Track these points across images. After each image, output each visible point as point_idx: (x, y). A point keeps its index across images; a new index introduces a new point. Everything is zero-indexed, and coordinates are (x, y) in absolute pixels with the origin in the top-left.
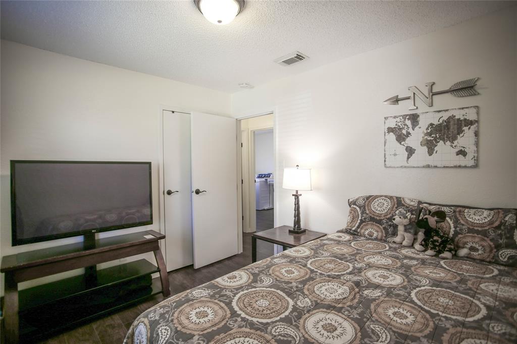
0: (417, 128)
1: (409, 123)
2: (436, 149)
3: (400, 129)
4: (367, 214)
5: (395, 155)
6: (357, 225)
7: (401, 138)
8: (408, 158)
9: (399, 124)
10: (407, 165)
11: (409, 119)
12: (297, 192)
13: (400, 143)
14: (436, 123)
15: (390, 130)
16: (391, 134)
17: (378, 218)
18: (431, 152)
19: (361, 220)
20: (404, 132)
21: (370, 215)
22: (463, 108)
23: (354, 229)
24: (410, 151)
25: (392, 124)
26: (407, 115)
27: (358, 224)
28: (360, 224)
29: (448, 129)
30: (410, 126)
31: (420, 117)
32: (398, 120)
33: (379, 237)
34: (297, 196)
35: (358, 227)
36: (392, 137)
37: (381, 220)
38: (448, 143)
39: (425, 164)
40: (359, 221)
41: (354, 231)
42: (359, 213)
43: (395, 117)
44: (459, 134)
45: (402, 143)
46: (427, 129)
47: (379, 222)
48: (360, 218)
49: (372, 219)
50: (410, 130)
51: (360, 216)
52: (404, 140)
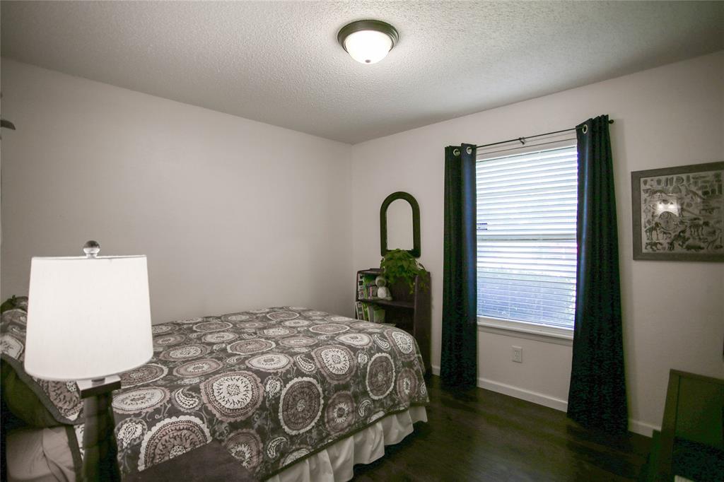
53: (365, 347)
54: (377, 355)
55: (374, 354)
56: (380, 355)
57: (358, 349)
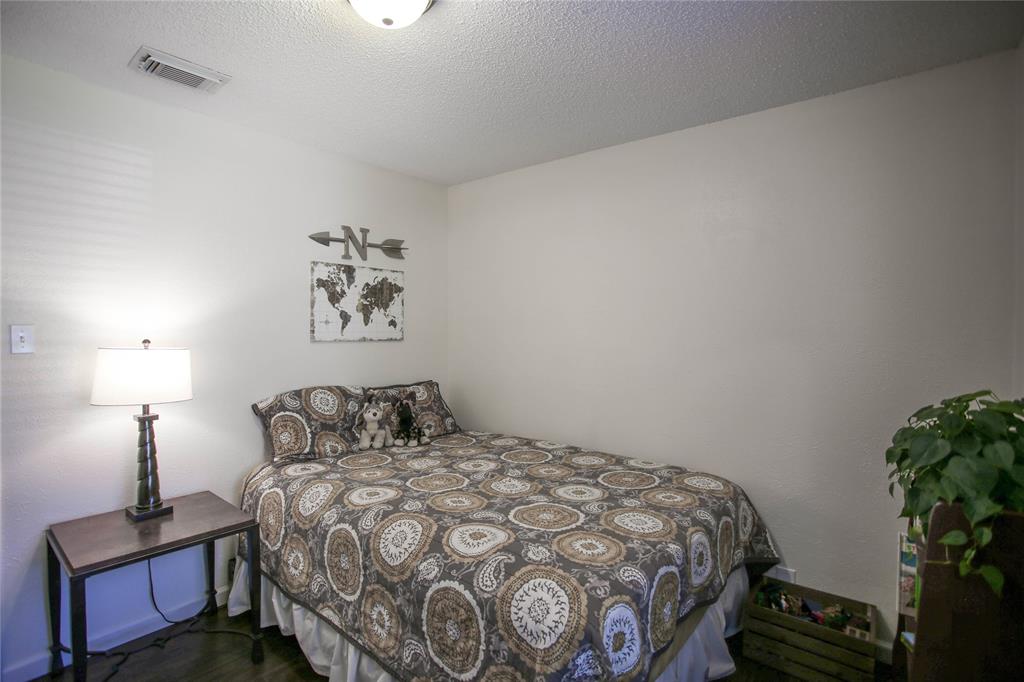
0: (352, 286)
1: (343, 276)
2: (371, 316)
3: (334, 284)
4: (317, 420)
5: (327, 322)
6: (309, 443)
7: (334, 298)
8: (343, 328)
9: (333, 276)
10: (342, 338)
11: (344, 272)
12: (146, 408)
13: (334, 305)
14: (372, 283)
15: (321, 283)
16: (322, 289)
17: (331, 422)
18: (366, 321)
19: (311, 432)
20: (338, 289)
21: (322, 420)
22: (375, 269)
23: (307, 450)
24: (345, 318)
25: (323, 273)
26: (342, 266)
27: (309, 441)
28: (313, 438)
29: (382, 293)
30: (345, 281)
31: (357, 271)
32: (331, 269)
33: (345, 450)
34: (146, 422)
35: (312, 445)
36: (322, 295)
37: (335, 424)
38: (382, 310)
39: (361, 336)
40: (309, 436)
41: (308, 453)
42: (304, 421)
43: (327, 265)
44: (390, 301)
45: (336, 305)
46: (363, 290)
47: (333, 428)
48: (308, 430)
49: (324, 426)
50: (345, 288)
51: (307, 428)
52: (338, 301)
53: (455, 557)
54: (455, 585)
55: (452, 578)
56: (460, 588)
57: (441, 551)
